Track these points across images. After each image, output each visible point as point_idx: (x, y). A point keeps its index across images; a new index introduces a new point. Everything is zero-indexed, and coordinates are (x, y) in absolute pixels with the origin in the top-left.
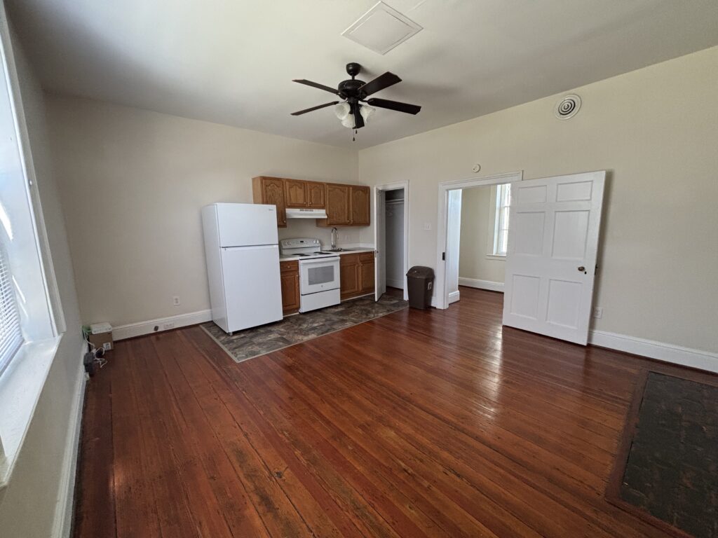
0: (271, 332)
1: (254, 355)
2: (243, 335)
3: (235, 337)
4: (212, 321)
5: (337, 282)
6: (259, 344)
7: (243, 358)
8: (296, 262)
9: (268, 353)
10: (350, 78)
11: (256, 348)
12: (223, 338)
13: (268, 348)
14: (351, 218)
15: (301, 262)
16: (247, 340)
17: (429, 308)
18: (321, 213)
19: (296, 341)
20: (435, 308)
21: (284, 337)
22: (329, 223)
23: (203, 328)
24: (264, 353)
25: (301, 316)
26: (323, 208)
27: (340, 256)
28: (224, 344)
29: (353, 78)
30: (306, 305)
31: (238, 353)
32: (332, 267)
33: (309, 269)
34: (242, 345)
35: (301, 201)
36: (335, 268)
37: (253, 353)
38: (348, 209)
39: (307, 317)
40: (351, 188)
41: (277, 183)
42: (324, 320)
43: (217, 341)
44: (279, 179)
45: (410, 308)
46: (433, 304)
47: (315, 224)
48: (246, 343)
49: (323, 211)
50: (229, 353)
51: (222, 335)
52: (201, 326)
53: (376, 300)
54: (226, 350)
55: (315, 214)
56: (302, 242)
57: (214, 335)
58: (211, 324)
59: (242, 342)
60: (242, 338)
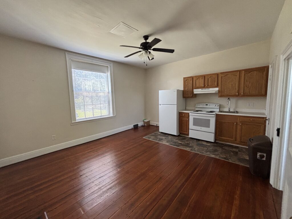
8: (188, 114)
10: (145, 41)
14: (242, 92)
18: (214, 90)
22: (220, 95)
29: (146, 41)
36: (211, 120)
38: (239, 86)
40: (244, 72)
49: (217, 89)
55: (211, 91)
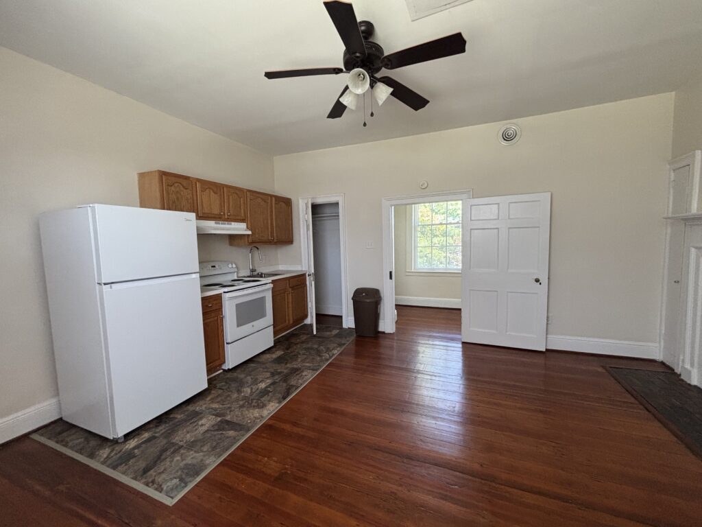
0: (197, 415)
1: (198, 474)
2: (146, 435)
3: (132, 443)
4: (61, 419)
5: (269, 318)
6: (191, 445)
7: (176, 488)
8: (219, 297)
9: (222, 459)
11: (192, 457)
12: (104, 453)
13: (214, 448)
14: (275, 235)
15: (223, 295)
16: (162, 442)
17: (377, 335)
18: (239, 228)
19: (254, 423)
20: (384, 333)
21: (228, 418)
22: (250, 241)
23: (43, 440)
24: (213, 463)
25: (229, 375)
26: (242, 221)
27: (273, 282)
28: (114, 468)
30: (233, 356)
31: (160, 479)
32: (263, 300)
33: (237, 305)
34: (158, 459)
35: (216, 211)
36: (267, 298)
37: (194, 470)
38: (272, 224)
39: (240, 375)
40: (273, 199)
41: (185, 183)
42: (268, 374)
43: (94, 464)
44: (187, 178)
45: (358, 336)
46: (381, 329)
47: (228, 242)
48: (164, 450)
49: (243, 225)
50: (139, 486)
51: (101, 447)
52: (36, 437)
53: (315, 333)
54: (126, 480)
55: (234, 229)
56: (214, 267)
57: (80, 451)
58: (61, 427)
59: (153, 450)
60: (149, 440)
